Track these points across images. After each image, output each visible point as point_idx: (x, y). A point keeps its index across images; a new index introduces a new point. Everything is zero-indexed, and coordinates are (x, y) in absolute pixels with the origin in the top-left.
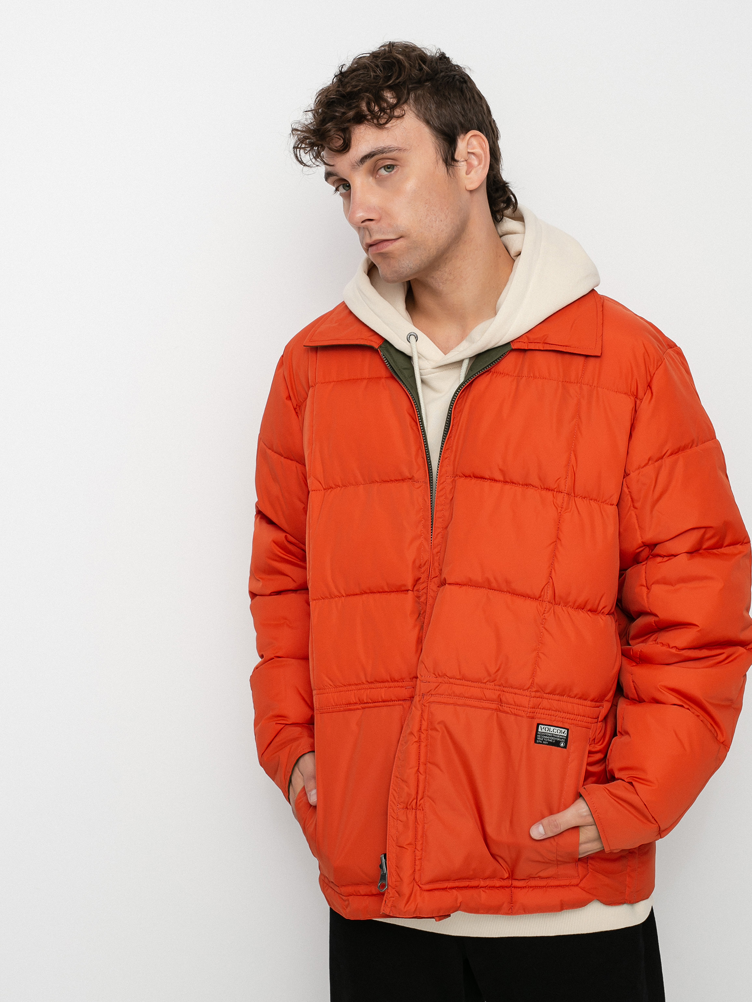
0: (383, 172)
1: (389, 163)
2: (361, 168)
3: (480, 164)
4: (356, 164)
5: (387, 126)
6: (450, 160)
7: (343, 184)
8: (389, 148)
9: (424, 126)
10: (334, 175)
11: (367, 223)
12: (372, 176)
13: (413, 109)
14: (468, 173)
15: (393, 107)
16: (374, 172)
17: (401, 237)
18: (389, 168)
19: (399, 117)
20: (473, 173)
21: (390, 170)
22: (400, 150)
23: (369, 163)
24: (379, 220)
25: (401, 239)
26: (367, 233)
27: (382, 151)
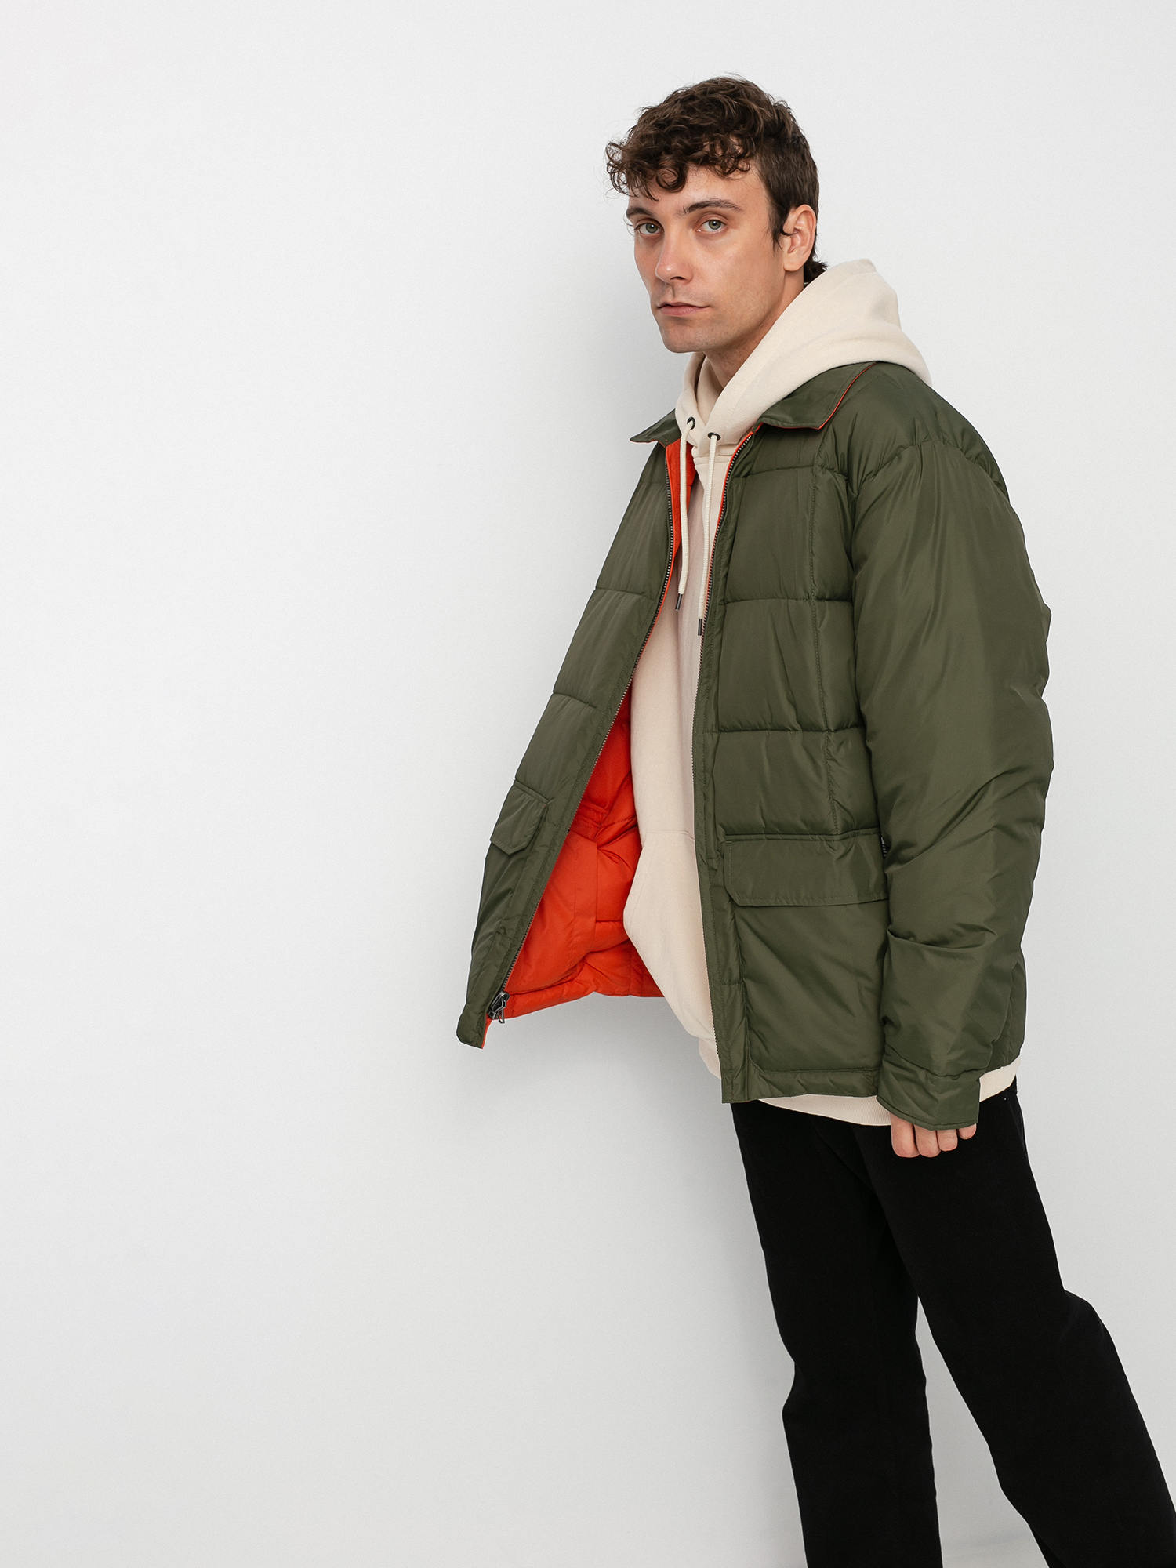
0: (707, 227)
1: (716, 218)
2: (686, 216)
3: (802, 245)
4: (682, 210)
5: (731, 176)
6: (778, 232)
7: (648, 224)
8: (726, 203)
9: (763, 187)
10: (646, 214)
11: (676, 281)
12: (693, 229)
13: (759, 166)
14: (790, 251)
15: (739, 157)
16: (696, 224)
17: (708, 306)
18: (714, 225)
19: (742, 170)
20: (794, 253)
21: (716, 227)
22: (735, 208)
23: (697, 211)
24: (688, 281)
25: (708, 308)
26: (671, 291)
27: (718, 204)
